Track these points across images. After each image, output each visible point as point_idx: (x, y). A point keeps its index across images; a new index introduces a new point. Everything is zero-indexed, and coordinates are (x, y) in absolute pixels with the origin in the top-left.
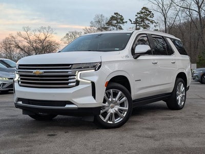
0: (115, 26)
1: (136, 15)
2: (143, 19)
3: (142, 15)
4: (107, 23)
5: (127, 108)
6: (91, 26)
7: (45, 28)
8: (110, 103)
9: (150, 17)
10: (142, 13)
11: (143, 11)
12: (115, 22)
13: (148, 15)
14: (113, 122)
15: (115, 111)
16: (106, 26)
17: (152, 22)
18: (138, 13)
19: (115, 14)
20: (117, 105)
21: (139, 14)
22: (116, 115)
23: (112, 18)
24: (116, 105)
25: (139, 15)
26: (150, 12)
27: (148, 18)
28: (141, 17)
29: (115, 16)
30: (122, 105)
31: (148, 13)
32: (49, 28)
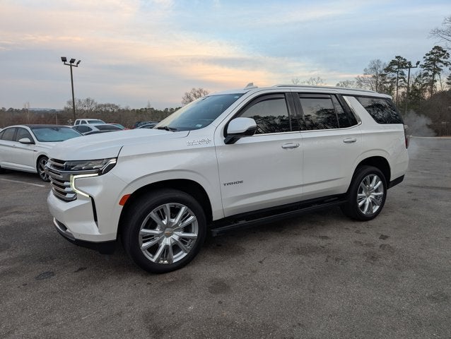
0: (395, 72)
1: (424, 57)
2: (433, 61)
3: (432, 56)
4: (385, 70)
5: (196, 235)
6: (365, 74)
7: (314, 79)
8: (163, 228)
9: (444, 58)
10: (432, 53)
11: (435, 51)
12: (396, 67)
13: (441, 55)
14: (170, 260)
15: (173, 242)
16: (384, 73)
17: (446, 64)
18: (427, 55)
19: (397, 57)
20: (178, 230)
21: (429, 55)
22: (176, 248)
23: (393, 63)
24: (176, 230)
25: (428, 57)
26: (445, 52)
27: (441, 59)
28: (430, 59)
29: (397, 60)
30: (187, 229)
31: (441, 53)
32: (319, 78)
